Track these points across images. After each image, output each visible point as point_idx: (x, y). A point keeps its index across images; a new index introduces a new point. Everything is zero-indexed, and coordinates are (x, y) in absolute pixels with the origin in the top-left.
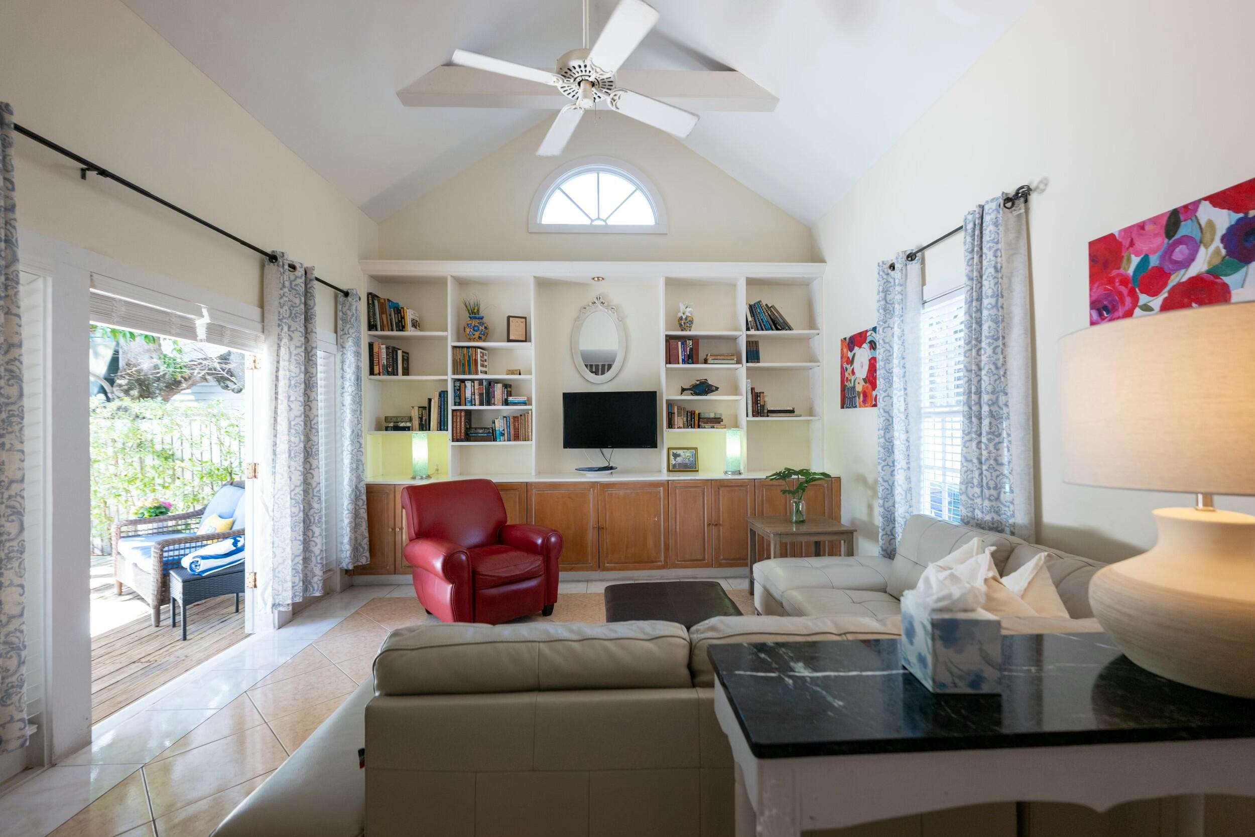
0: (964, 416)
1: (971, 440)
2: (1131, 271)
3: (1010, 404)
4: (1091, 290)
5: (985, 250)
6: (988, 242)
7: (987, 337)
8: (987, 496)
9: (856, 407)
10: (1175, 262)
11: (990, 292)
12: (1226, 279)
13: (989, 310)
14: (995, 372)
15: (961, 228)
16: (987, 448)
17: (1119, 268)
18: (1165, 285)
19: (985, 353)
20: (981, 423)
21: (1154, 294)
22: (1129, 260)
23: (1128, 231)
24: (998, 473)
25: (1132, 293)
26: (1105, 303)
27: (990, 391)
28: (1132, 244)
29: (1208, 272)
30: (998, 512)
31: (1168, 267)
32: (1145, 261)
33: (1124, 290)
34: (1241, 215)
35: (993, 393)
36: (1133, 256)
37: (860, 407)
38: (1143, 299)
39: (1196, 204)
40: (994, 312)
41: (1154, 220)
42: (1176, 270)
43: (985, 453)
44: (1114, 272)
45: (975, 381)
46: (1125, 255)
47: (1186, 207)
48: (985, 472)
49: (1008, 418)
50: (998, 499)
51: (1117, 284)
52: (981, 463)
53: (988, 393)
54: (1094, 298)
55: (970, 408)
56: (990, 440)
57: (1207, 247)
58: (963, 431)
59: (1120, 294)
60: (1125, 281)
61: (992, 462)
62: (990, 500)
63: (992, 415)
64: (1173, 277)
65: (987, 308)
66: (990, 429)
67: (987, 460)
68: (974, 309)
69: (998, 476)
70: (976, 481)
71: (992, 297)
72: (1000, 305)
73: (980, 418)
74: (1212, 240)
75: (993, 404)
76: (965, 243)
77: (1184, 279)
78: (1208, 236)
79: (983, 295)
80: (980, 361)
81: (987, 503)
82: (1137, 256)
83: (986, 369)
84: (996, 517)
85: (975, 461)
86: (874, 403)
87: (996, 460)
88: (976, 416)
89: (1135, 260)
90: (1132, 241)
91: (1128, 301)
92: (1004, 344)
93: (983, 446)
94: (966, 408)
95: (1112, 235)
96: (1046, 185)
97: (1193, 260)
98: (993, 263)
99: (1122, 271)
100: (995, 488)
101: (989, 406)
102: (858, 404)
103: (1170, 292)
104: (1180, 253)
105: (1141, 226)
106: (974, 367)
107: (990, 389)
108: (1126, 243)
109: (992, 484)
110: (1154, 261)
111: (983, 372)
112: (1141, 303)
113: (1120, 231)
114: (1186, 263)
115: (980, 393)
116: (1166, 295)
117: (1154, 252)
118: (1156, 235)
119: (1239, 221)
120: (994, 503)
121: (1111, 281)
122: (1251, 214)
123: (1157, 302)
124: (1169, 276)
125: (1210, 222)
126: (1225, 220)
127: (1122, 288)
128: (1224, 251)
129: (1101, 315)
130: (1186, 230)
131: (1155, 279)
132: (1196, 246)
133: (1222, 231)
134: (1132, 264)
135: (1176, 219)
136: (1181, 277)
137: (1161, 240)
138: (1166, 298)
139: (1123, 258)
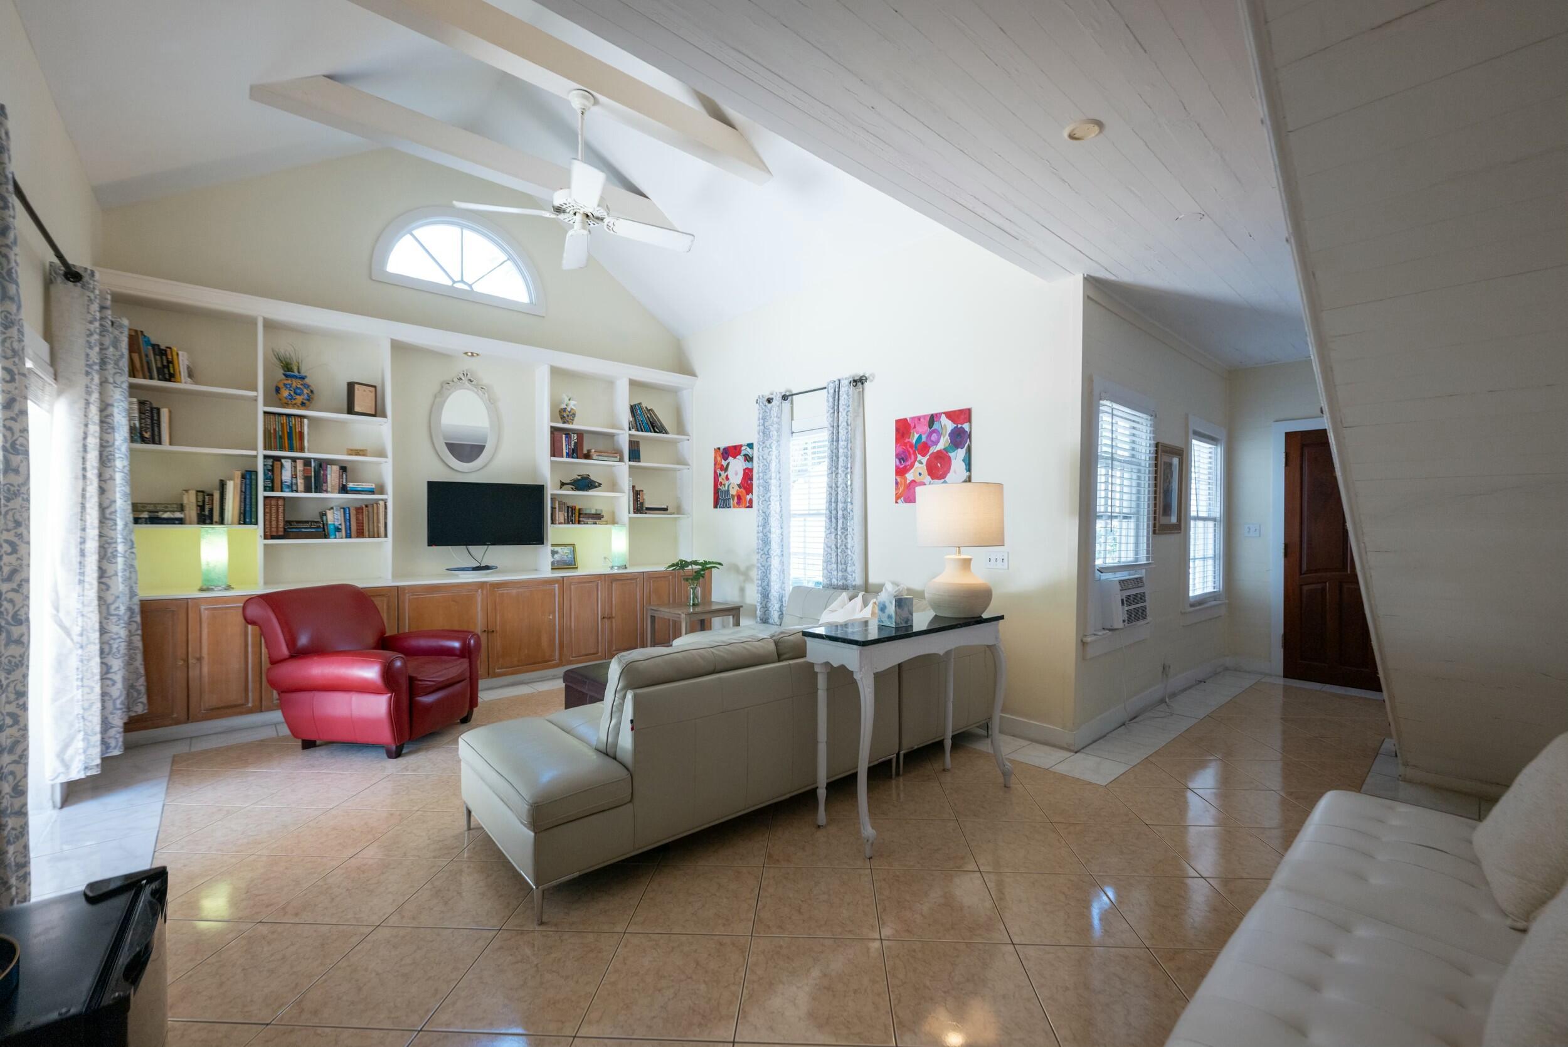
0: (826, 517)
1: (830, 533)
2: (914, 441)
3: (854, 510)
4: (896, 447)
5: (841, 409)
6: (843, 405)
7: (842, 467)
8: (841, 568)
9: (730, 507)
10: (932, 441)
11: (844, 438)
12: (950, 455)
13: (844, 449)
14: (846, 489)
15: (825, 388)
16: (841, 538)
17: (909, 438)
18: (928, 452)
19: (841, 477)
20: (837, 522)
21: (924, 455)
22: (914, 434)
23: (913, 418)
24: (846, 554)
25: (914, 453)
26: (903, 456)
27: (843, 501)
28: (915, 427)
29: (944, 449)
30: (846, 579)
31: (929, 443)
32: (920, 437)
33: (911, 451)
34: (956, 426)
35: (844, 503)
37: (734, 507)
38: (919, 457)
39: (940, 414)
40: (846, 450)
41: (925, 417)
42: (933, 446)
43: (839, 541)
44: (907, 440)
45: (834, 495)
46: (912, 431)
47: (936, 414)
48: (839, 554)
49: (853, 519)
50: (846, 570)
51: (908, 447)
52: (837, 548)
53: (842, 502)
54: (898, 452)
55: (831, 513)
56: (842, 533)
57: (944, 437)
58: (826, 527)
59: (909, 452)
60: (911, 446)
61: (843, 547)
62: (842, 572)
63: (844, 517)
64: (931, 448)
65: (842, 448)
66: (843, 525)
67: (840, 546)
68: (834, 447)
69: (846, 556)
70: (834, 560)
71: (845, 441)
72: (849, 446)
73: (837, 519)
74: (946, 434)
75: (845, 510)
76: (828, 401)
77: (935, 451)
78: (944, 431)
79: (840, 439)
80: (837, 481)
81: (840, 574)
82: (917, 433)
83: (842, 486)
84: (845, 583)
85: (833, 547)
86: (748, 505)
87: (845, 546)
88: (835, 518)
89: (916, 436)
90: (915, 425)
91: (913, 457)
92: (851, 472)
93: (839, 537)
94: (828, 512)
95: (905, 420)
96: (873, 377)
97: (938, 442)
98: (846, 419)
99: (910, 440)
100: (845, 564)
101: (843, 511)
102: (732, 505)
103: (930, 456)
104: (934, 437)
105: (919, 418)
106: (834, 485)
107: (843, 500)
108: (912, 425)
109: (843, 562)
110: (924, 439)
111: (839, 489)
112: (918, 459)
113: (911, 418)
114: (936, 443)
115: (837, 502)
117: (924, 434)
118: (925, 425)
119: (955, 428)
120: (844, 574)
121: (905, 444)
122: (959, 426)
123: (925, 460)
124: (930, 447)
125: (945, 425)
126: (949, 426)
127: (910, 449)
128: (949, 441)
129: (900, 462)
130: (936, 426)
131: (924, 448)
132: (940, 435)
133: (949, 430)
134: (914, 438)
135: (933, 419)
136: (934, 449)
137: (926, 428)
138: (928, 459)
139: (910, 433)
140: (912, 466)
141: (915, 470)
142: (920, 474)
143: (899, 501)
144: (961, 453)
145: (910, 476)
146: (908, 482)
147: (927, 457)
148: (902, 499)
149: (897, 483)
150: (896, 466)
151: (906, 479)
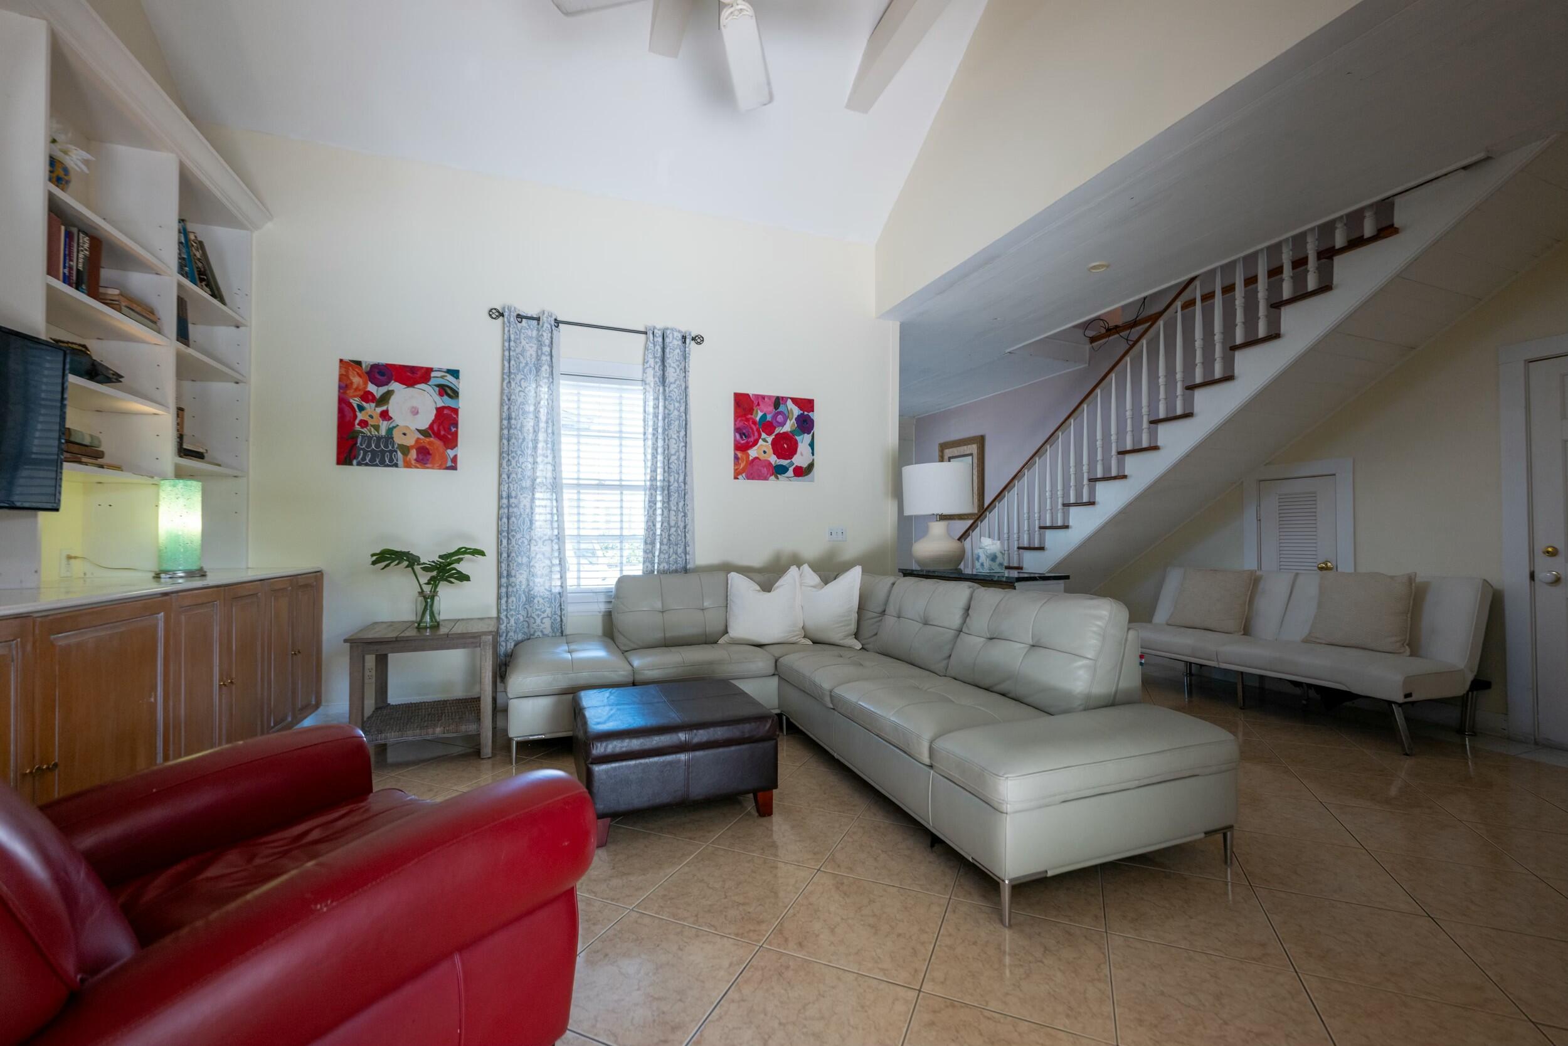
2: (758, 419)
4: (736, 421)
9: (396, 465)
10: (778, 422)
12: (797, 438)
15: (643, 331)
17: (752, 414)
18: (774, 432)
21: (769, 434)
22: (757, 412)
23: (757, 396)
25: (758, 431)
26: (744, 431)
28: (758, 405)
29: (790, 432)
31: (775, 424)
32: (765, 415)
33: (755, 429)
34: (802, 412)
36: (759, 411)
37: (408, 465)
38: (764, 435)
39: (787, 398)
41: (770, 397)
42: (778, 426)
44: (749, 416)
46: (755, 409)
47: (782, 398)
51: (751, 423)
54: (738, 426)
57: (790, 420)
59: (750, 428)
60: (754, 422)
64: (777, 429)
74: (792, 418)
77: (781, 432)
78: (790, 416)
82: (761, 411)
86: (449, 464)
89: (760, 414)
90: (758, 403)
91: (756, 434)
95: (747, 396)
97: (785, 424)
99: (753, 416)
102: (400, 463)
104: (780, 418)
105: (763, 397)
108: (755, 402)
110: (769, 418)
112: (761, 437)
113: (753, 395)
114: (783, 424)
116: (774, 437)
117: (769, 414)
118: (770, 405)
119: (801, 414)
121: (746, 419)
122: (806, 413)
123: (770, 439)
124: (775, 428)
125: (791, 409)
126: (796, 411)
127: (753, 426)
128: (796, 425)
129: (741, 437)
130: (782, 408)
131: (769, 427)
132: (786, 418)
133: (795, 416)
134: (758, 415)
135: (778, 401)
136: (778, 430)
137: (771, 408)
138: (773, 439)
139: (753, 410)
140: (756, 443)
141: (758, 448)
142: (765, 452)
143: (740, 477)
144: (807, 438)
145: (753, 453)
146: (751, 458)
147: (773, 436)
148: (744, 475)
149: (736, 458)
150: (735, 440)
151: (748, 455)
